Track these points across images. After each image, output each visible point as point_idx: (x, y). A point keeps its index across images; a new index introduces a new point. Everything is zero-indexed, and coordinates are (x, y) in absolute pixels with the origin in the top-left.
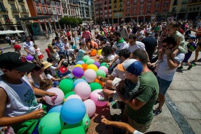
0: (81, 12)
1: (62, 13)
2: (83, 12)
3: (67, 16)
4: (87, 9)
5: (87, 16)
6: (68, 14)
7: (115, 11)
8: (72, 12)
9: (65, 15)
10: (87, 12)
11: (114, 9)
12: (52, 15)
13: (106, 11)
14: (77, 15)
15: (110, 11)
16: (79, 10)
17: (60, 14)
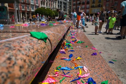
0: (58, 6)
1: (39, 4)
2: (61, 6)
3: (44, 8)
4: (65, 4)
5: (64, 10)
6: (45, 6)
7: (93, 7)
8: (49, 4)
9: (43, 6)
10: (64, 7)
11: (92, 5)
12: (29, 4)
13: (83, 6)
14: (54, 8)
15: (88, 6)
16: (57, 3)
17: (38, 5)
